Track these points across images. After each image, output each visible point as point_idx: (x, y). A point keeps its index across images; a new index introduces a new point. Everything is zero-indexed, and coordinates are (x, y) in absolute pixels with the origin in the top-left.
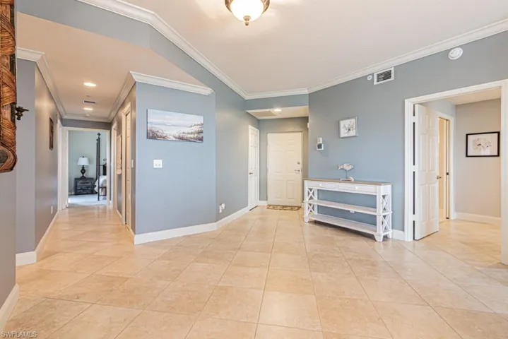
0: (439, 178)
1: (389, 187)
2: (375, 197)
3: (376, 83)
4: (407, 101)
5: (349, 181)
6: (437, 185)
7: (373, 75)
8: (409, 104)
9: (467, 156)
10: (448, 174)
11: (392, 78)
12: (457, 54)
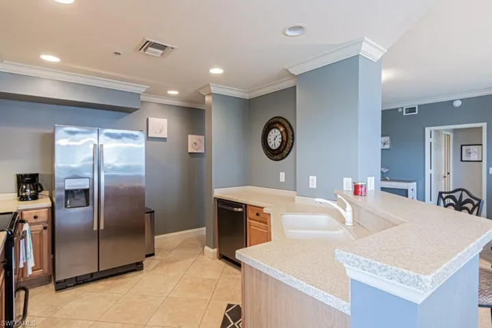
0: (445, 177)
1: (415, 183)
2: (407, 190)
3: (404, 114)
4: (426, 128)
5: (386, 180)
6: (443, 182)
7: (402, 108)
8: (427, 130)
9: (462, 161)
10: (448, 173)
11: (417, 113)
12: (458, 104)
